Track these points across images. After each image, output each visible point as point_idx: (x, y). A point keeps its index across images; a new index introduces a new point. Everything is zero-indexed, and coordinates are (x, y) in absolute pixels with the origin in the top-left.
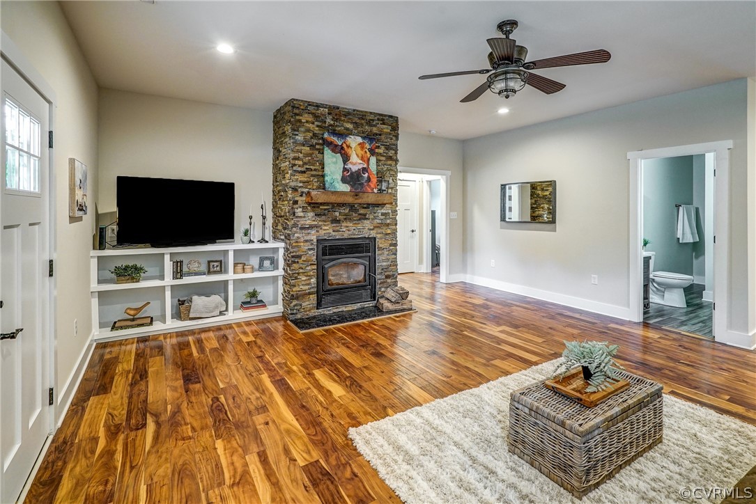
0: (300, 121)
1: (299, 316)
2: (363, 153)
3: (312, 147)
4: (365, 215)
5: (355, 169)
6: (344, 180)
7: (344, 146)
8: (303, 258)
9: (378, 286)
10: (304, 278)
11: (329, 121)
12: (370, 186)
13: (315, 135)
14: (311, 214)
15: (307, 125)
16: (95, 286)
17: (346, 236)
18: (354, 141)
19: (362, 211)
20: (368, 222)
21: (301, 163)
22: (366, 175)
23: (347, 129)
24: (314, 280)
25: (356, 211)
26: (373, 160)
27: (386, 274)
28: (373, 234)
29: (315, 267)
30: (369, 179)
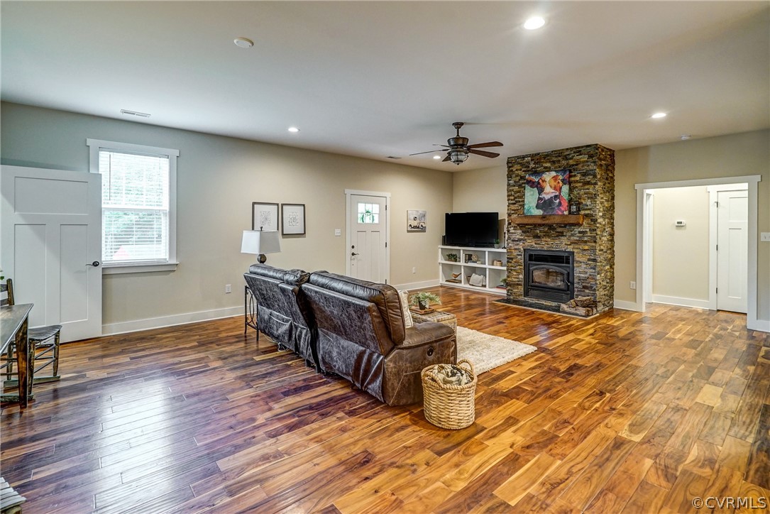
0: (512, 171)
1: (512, 297)
2: (555, 184)
3: (520, 186)
4: (562, 233)
5: (547, 197)
6: (538, 207)
7: (541, 181)
8: (514, 260)
9: (575, 293)
10: (515, 274)
11: (532, 165)
12: (560, 210)
13: (522, 178)
14: (519, 231)
15: (517, 172)
16: (441, 260)
17: (545, 248)
18: (548, 176)
19: (559, 230)
20: (566, 238)
21: (513, 198)
22: (558, 201)
23: (545, 168)
24: (521, 276)
25: (554, 229)
26: (565, 189)
27: (584, 284)
28: (570, 249)
29: (523, 267)
30: (560, 204)
